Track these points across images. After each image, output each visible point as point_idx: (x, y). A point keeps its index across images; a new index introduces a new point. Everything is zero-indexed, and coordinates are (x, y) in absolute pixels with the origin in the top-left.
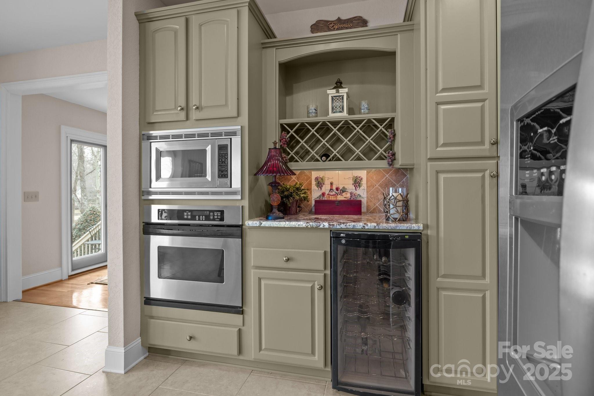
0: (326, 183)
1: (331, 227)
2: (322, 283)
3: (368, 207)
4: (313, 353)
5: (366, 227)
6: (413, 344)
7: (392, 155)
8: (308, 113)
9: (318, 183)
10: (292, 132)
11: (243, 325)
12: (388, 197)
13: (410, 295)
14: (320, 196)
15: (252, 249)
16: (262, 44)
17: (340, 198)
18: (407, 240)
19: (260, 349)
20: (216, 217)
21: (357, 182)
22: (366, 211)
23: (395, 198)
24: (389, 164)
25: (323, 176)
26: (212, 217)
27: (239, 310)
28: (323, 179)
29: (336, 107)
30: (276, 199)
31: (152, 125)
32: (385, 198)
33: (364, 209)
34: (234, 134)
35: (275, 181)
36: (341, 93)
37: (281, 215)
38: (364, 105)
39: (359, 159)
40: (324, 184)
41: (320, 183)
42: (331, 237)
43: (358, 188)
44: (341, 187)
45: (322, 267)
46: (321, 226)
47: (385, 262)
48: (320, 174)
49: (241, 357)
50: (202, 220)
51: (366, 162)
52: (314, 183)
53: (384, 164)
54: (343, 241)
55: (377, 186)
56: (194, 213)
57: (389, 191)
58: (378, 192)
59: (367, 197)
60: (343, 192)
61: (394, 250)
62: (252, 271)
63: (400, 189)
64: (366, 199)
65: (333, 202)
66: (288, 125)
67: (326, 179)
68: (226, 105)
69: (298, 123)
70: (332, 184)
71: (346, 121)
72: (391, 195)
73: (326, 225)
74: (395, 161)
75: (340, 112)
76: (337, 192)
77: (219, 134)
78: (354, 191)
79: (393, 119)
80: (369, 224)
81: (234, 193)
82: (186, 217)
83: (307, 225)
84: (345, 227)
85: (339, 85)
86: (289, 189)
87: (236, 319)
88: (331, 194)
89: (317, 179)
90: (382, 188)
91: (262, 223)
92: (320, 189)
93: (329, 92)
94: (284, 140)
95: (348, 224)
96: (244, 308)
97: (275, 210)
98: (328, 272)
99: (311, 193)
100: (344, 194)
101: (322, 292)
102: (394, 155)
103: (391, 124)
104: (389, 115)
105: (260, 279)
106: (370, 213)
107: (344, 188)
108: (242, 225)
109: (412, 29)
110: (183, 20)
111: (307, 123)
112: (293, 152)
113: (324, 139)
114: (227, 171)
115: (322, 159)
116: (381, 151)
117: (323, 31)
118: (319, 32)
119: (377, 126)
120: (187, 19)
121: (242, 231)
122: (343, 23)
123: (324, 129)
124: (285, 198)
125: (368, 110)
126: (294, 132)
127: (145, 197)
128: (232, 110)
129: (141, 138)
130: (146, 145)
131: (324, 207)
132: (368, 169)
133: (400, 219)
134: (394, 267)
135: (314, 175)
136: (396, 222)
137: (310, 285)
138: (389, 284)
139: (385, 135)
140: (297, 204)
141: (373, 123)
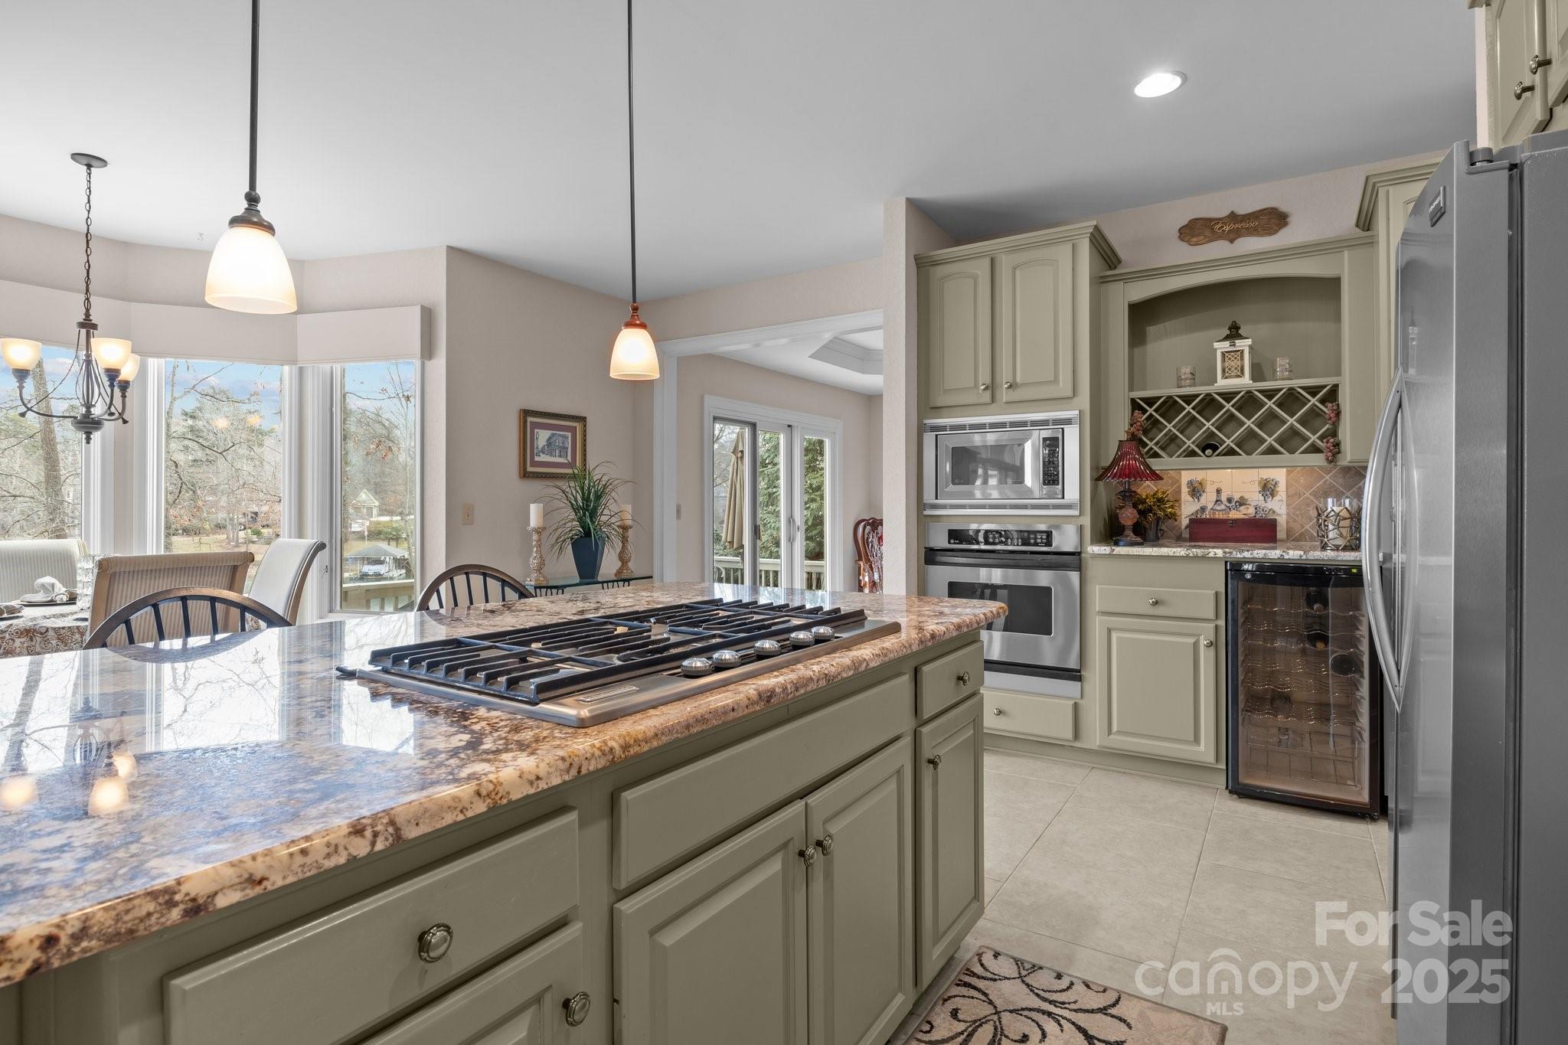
0: (1207, 490)
1: (1227, 555)
2: (1212, 638)
3: (1289, 531)
4: (1196, 740)
5: (1286, 557)
7: (1334, 446)
8: (1179, 378)
9: (1194, 490)
10: (1151, 411)
11: (1082, 697)
12: (1326, 514)
13: (1362, 662)
14: (1197, 512)
15: (1097, 587)
16: (1101, 277)
17: (1234, 515)
19: (1110, 732)
20: (1039, 541)
21: (1268, 489)
22: (1285, 537)
23: (1338, 515)
24: (1327, 459)
25: (1203, 479)
26: (1032, 541)
27: (1074, 675)
28: (1204, 483)
29: (1229, 369)
30: (1128, 516)
31: (937, 410)
32: (1319, 515)
33: (1281, 534)
34: (1068, 422)
35: (1129, 488)
36: (1240, 346)
37: (1139, 539)
38: (1282, 363)
39: (1271, 451)
40: (1204, 492)
41: (1196, 490)
42: (1226, 571)
43: (1270, 499)
44: (1236, 497)
45: (1212, 616)
46: (1211, 555)
47: (1318, 610)
48: (1197, 476)
49: (1077, 744)
50: (1018, 545)
51: (1287, 457)
52: (1185, 490)
53: (1318, 460)
54: (1251, 576)
55: (1307, 494)
56: (1005, 535)
57: (1327, 503)
58: (1308, 505)
59: (1288, 514)
60: (1241, 505)
61: (1334, 589)
62: (1098, 618)
63: (1347, 501)
64: (1284, 517)
65: (1224, 522)
66: (1145, 400)
67: (1208, 483)
68: (1056, 380)
69: (1162, 397)
70: (1219, 491)
71: (1249, 392)
72: (1329, 509)
73: (1219, 553)
74: (1339, 455)
75: (1238, 376)
76: (1228, 505)
77: (1045, 423)
78: (1262, 503)
79: (1336, 386)
80: (1292, 552)
81: (1069, 507)
82: (991, 540)
83: (1187, 553)
84: (1251, 556)
85: (1234, 333)
86: (1145, 499)
87: (1070, 687)
88: (1218, 508)
89: (1190, 483)
90: (1317, 498)
91: (1114, 550)
92: (1196, 500)
93: (1216, 345)
94: (1139, 424)
95: (1255, 552)
96: (1082, 673)
97: (1129, 532)
98: (1222, 623)
99: (1180, 505)
100: (1242, 508)
101: (1212, 651)
102: (1337, 445)
103: (1332, 395)
104: (1329, 381)
105: (1109, 631)
106: (1294, 540)
107: (1242, 498)
108: (1079, 553)
109: (1372, 243)
110: (987, 262)
111: (1177, 396)
112: (1154, 442)
113: (1208, 421)
114: (1058, 475)
115: (1204, 453)
116: (1313, 438)
117: (1202, 237)
118: (1194, 239)
119: (1306, 398)
120: (993, 261)
121: (1080, 560)
122: (1241, 222)
123: (1209, 405)
124: (1143, 513)
125: (1291, 371)
126: (1155, 411)
127: (928, 512)
128: (1064, 387)
129: (922, 429)
130: (929, 439)
131: (1204, 530)
132: (1290, 469)
133: (1345, 546)
134: (1335, 617)
135: (1186, 477)
136: (1338, 550)
137: (1192, 640)
138: (1326, 644)
139: (1323, 413)
140: (1157, 525)
141: (1299, 393)
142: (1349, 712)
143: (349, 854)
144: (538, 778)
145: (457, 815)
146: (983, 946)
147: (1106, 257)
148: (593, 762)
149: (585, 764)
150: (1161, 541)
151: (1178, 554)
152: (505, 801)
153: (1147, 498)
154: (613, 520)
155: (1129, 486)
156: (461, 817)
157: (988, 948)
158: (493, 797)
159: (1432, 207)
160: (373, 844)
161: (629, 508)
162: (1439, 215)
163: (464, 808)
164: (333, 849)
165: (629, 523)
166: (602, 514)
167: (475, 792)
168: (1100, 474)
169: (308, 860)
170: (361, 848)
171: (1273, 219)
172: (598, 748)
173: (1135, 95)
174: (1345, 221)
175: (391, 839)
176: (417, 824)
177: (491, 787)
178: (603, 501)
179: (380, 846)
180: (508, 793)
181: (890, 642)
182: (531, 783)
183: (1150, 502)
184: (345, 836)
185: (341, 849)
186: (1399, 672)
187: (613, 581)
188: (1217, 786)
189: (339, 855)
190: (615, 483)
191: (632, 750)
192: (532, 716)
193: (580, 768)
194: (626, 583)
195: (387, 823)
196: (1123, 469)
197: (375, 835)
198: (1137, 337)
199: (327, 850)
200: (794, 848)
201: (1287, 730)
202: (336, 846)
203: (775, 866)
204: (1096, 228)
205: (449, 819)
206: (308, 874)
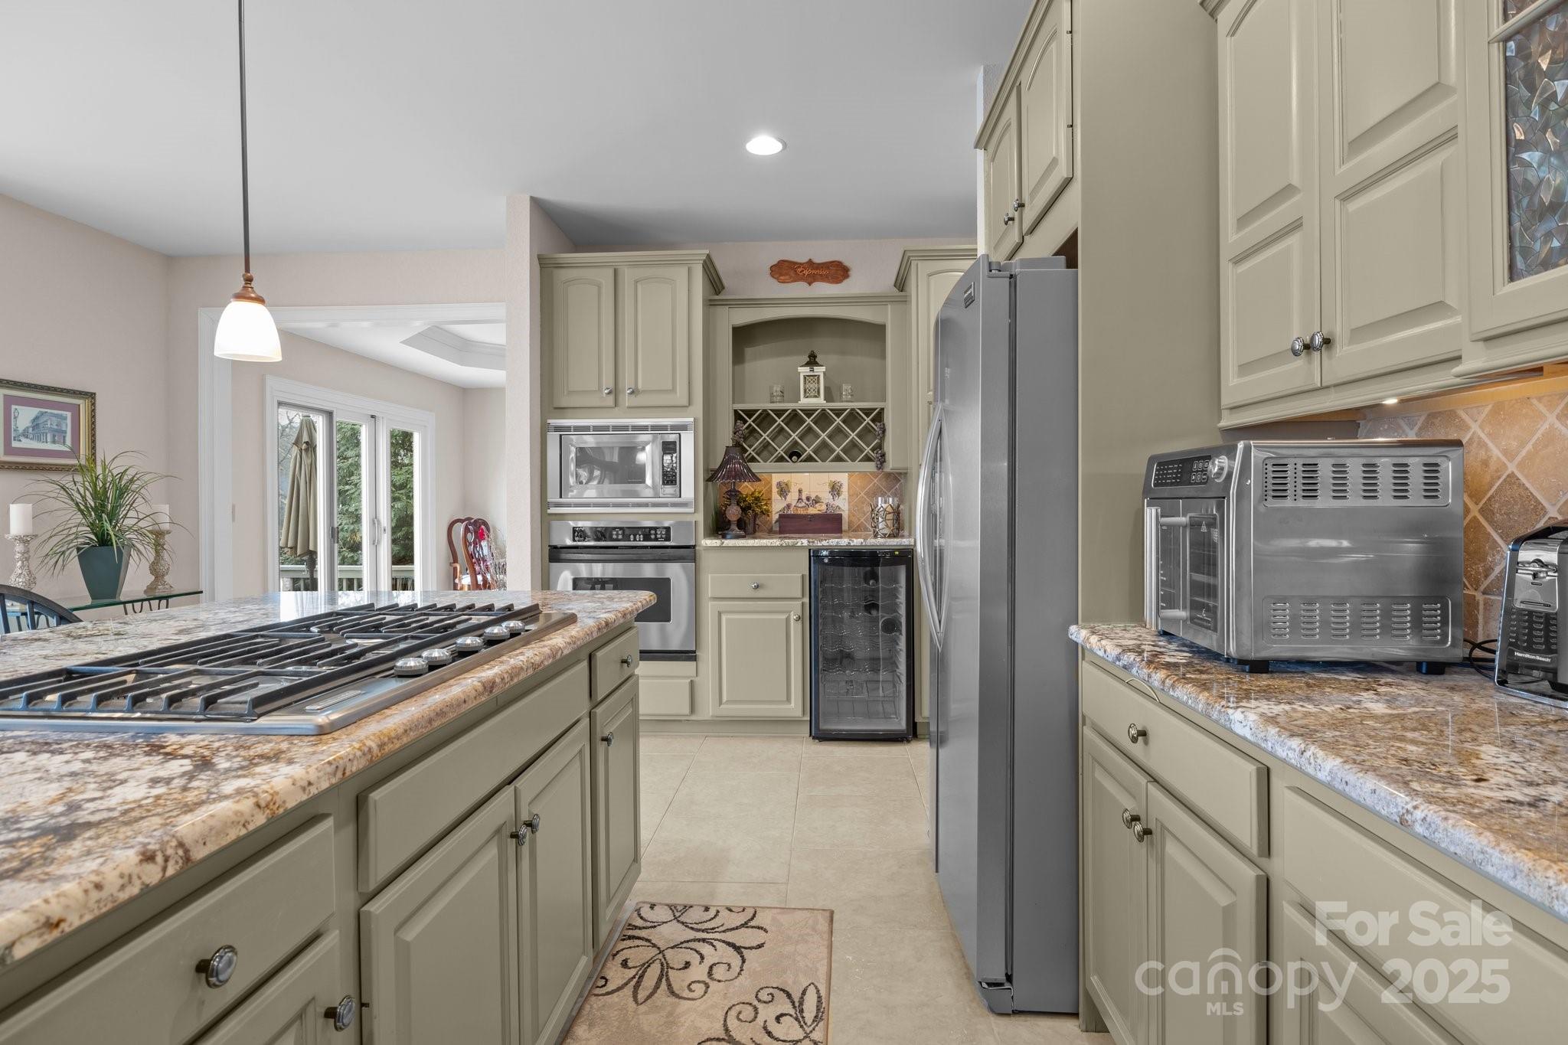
0: (792, 490)
1: (811, 544)
2: (800, 614)
3: (850, 523)
4: (788, 700)
5: (852, 544)
6: (904, 679)
7: (881, 456)
8: (772, 395)
9: (781, 490)
10: (750, 421)
11: (697, 676)
12: (877, 509)
13: (901, 623)
14: (784, 509)
15: (710, 576)
16: (710, 300)
17: (812, 511)
18: (897, 556)
19: (721, 703)
20: (659, 536)
21: (835, 490)
22: (848, 528)
23: (885, 510)
24: (877, 467)
25: (788, 481)
26: (653, 537)
27: (688, 655)
28: (789, 484)
29: (810, 391)
30: (733, 513)
31: (561, 411)
32: (872, 510)
33: (845, 527)
34: (684, 428)
35: (734, 488)
36: (817, 372)
37: (742, 533)
38: (846, 388)
39: (838, 459)
40: (789, 492)
41: (783, 490)
42: (810, 556)
43: (837, 498)
44: (813, 497)
45: (800, 595)
46: (799, 544)
47: (872, 585)
48: (784, 478)
49: (693, 718)
50: (640, 541)
51: (849, 464)
52: (775, 490)
53: (870, 467)
54: (826, 561)
55: (862, 494)
56: (627, 532)
57: (878, 502)
58: (863, 503)
59: (849, 510)
60: (816, 503)
61: (883, 569)
62: (710, 604)
63: (891, 499)
64: (847, 512)
65: (805, 516)
66: (746, 412)
67: (792, 484)
68: (673, 390)
69: (759, 410)
70: (800, 491)
71: (823, 410)
72: (880, 506)
73: (805, 542)
74: (885, 463)
75: (816, 397)
76: (807, 502)
77: (664, 428)
78: (831, 501)
79: (883, 409)
80: (855, 540)
81: (685, 504)
82: (615, 537)
83: (780, 543)
84: (828, 544)
85: (812, 361)
87: (685, 668)
88: (800, 505)
89: (779, 484)
90: (868, 496)
91: (723, 542)
92: (783, 499)
93: (800, 369)
94: (740, 432)
95: (829, 541)
96: (697, 653)
97: (734, 527)
98: (807, 600)
99: (771, 503)
100: (817, 505)
101: (800, 624)
102: (883, 455)
103: (879, 417)
104: (878, 405)
105: (720, 614)
106: (853, 531)
107: (817, 497)
108: (694, 547)
109: (905, 301)
110: (611, 272)
111: (771, 410)
112: (753, 448)
113: (794, 433)
114: (675, 476)
115: (791, 459)
116: (868, 450)
117: (787, 277)
118: (782, 278)
119: (862, 418)
120: (615, 271)
121: (695, 553)
122: (817, 268)
123: (794, 419)
124: (744, 510)
125: (851, 395)
126: (753, 421)
127: (553, 510)
128: (681, 397)
129: (545, 429)
130: (553, 438)
131: (791, 524)
132: (851, 473)
133: (890, 535)
134: (884, 590)
135: (776, 478)
136: (885, 537)
137: (784, 617)
138: (878, 610)
139: (872, 430)
140: (755, 520)
141: (858, 413)
142: (893, 664)
143: (143, 883)
144: (310, 784)
145: (240, 830)
146: (640, 902)
147: (715, 283)
148: (355, 763)
149: (349, 765)
150: (757, 534)
151: (774, 545)
152: (281, 810)
153: (747, 497)
154: (142, 524)
155: (734, 485)
156: (244, 832)
157: (644, 902)
158: (271, 807)
159: (966, 295)
160: (164, 869)
161: (166, 508)
162: (970, 301)
163: (246, 822)
164: (128, 879)
165: (166, 527)
166: (125, 517)
167: (254, 804)
168: (711, 477)
169: (104, 894)
170: (152, 874)
171: (837, 271)
172: (358, 749)
173: (745, 149)
174: (885, 282)
175: (180, 862)
176: (204, 844)
177: (269, 798)
178: (128, 498)
179: (170, 871)
180: (284, 802)
181: (573, 631)
182: (304, 789)
183: (750, 500)
184: (136, 865)
185: (135, 878)
186: (940, 622)
187: (142, 600)
188: (803, 735)
189: (133, 885)
190: (147, 477)
191: (386, 747)
192: (248, 733)
193: (345, 770)
194: (164, 602)
195: (176, 846)
196: (730, 471)
197: (166, 859)
198: (738, 357)
199: (121, 882)
200: (507, 832)
201: (852, 681)
202: (130, 876)
203: (492, 852)
204: (708, 256)
205: (234, 834)
206: (104, 910)
